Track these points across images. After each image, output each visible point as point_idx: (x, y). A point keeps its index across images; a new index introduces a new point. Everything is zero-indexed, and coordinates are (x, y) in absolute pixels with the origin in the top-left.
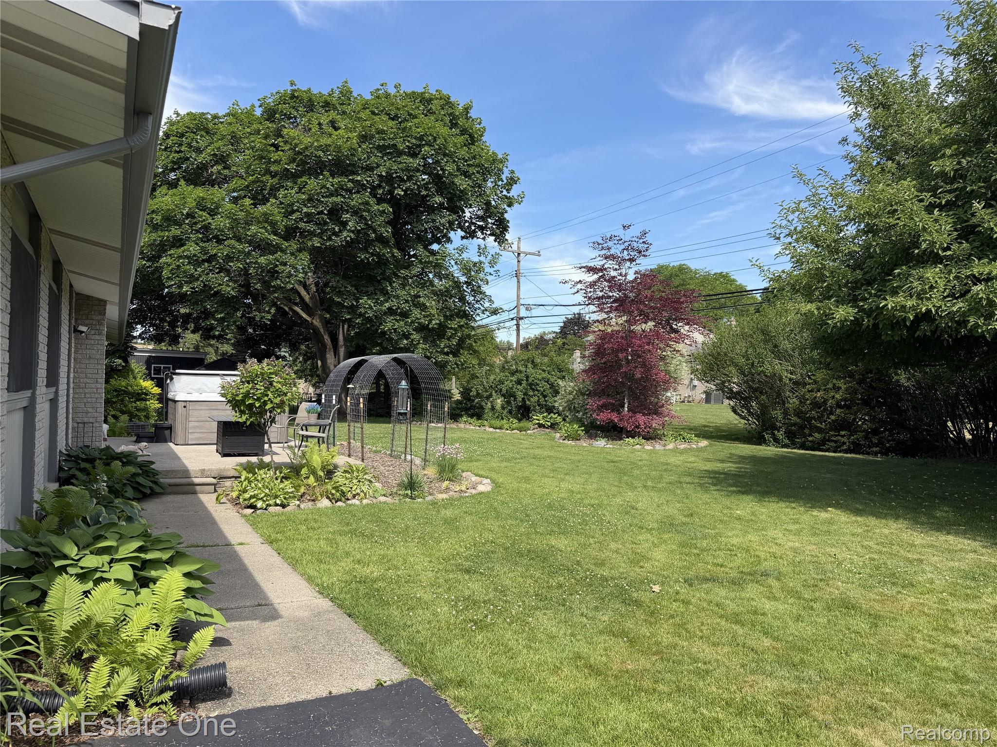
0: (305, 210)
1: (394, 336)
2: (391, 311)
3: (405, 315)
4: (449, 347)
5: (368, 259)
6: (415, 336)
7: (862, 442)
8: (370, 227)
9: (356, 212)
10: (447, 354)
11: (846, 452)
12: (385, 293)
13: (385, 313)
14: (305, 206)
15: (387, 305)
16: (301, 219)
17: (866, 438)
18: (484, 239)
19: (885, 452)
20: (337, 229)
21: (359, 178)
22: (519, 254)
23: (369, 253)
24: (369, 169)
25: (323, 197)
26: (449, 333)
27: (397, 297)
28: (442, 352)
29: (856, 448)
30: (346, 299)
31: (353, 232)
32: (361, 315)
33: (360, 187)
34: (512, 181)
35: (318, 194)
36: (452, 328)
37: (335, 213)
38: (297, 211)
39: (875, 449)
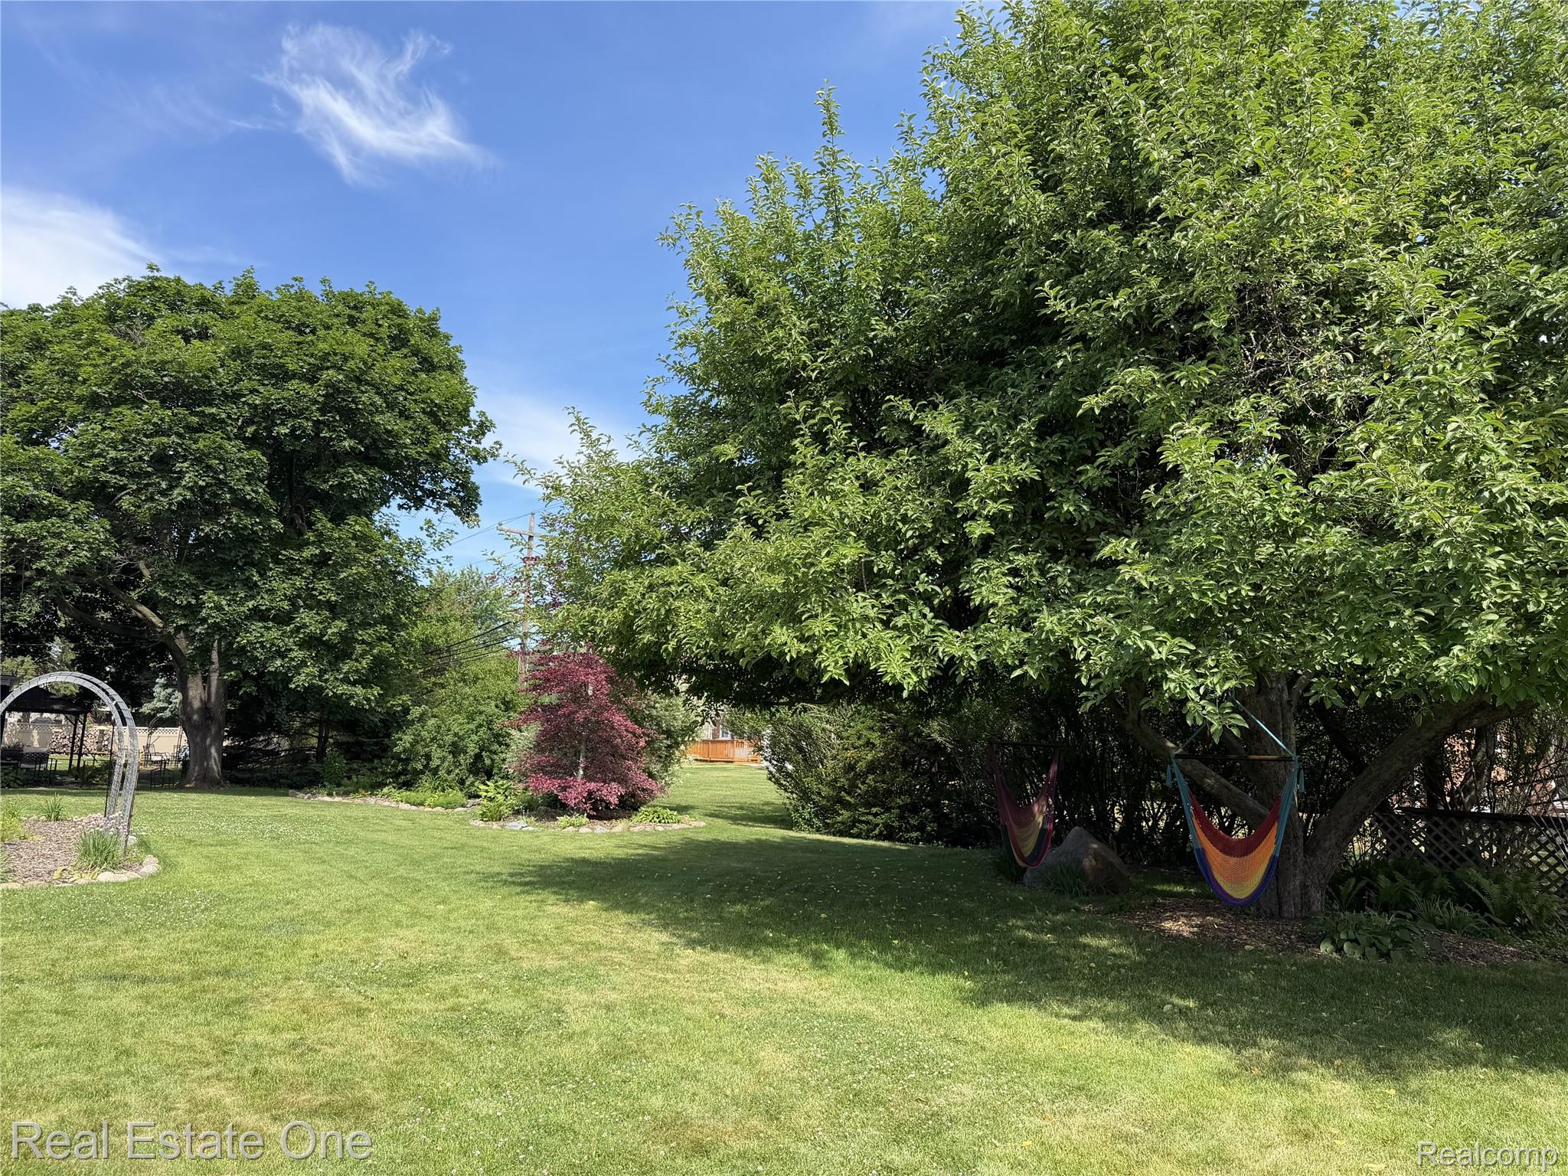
0: (112, 454)
1: (259, 654)
2: (258, 614)
3: (283, 619)
4: (357, 671)
5: (217, 534)
6: (298, 654)
7: (896, 824)
8: (221, 483)
9: (199, 460)
10: (354, 684)
11: (878, 837)
12: (252, 587)
13: (247, 618)
14: (115, 448)
15: (251, 604)
16: (105, 469)
17: (901, 817)
18: (437, 510)
19: (929, 839)
20: (164, 485)
21: (214, 410)
22: (531, 537)
23: (219, 524)
24: (236, 397)
25: (145, 435)
26: (359, 649)
27: (271, 591)
28: (346, 680)
29: (889, 834)
30: (180, 594)
31: (191, 489)
32: (204, 620)
33: (216, 422)
34: (484, 428)
35: (138, 432)
36: (363, 642)
37: (162, 462)
38: (99, 455)
39: (915, 835)
